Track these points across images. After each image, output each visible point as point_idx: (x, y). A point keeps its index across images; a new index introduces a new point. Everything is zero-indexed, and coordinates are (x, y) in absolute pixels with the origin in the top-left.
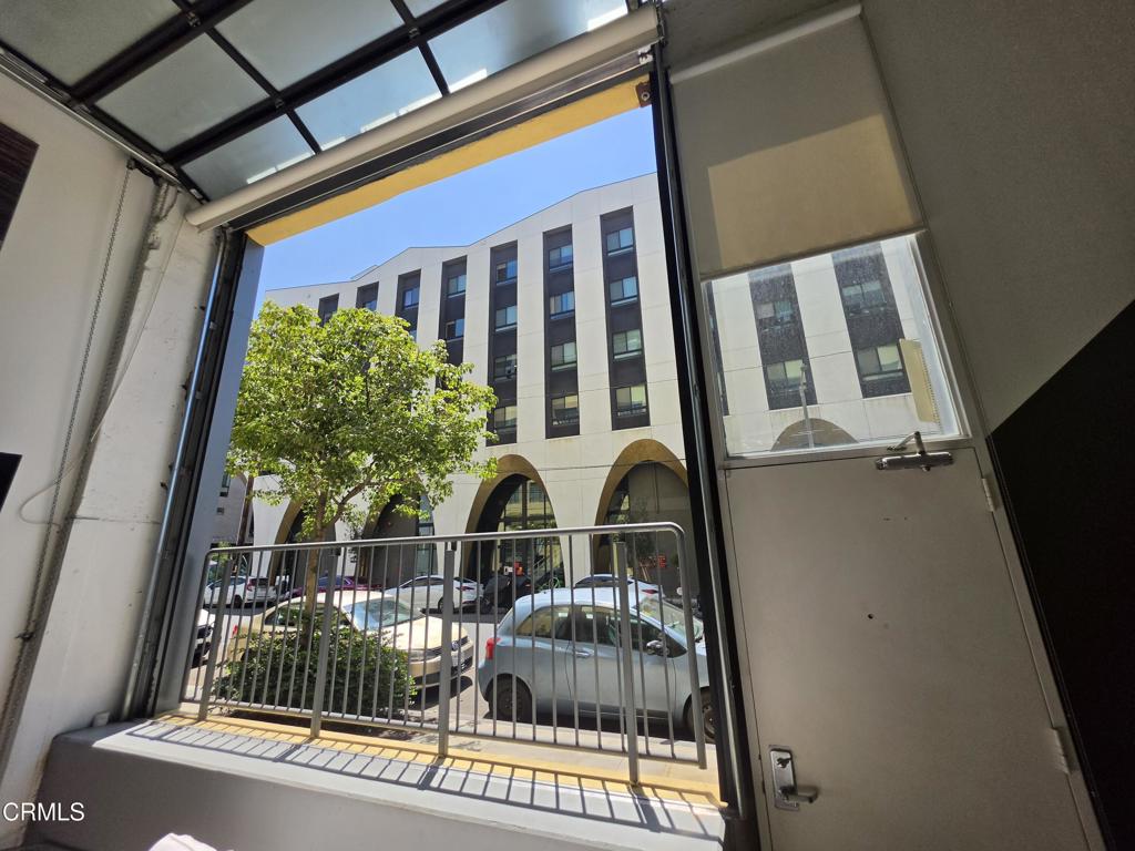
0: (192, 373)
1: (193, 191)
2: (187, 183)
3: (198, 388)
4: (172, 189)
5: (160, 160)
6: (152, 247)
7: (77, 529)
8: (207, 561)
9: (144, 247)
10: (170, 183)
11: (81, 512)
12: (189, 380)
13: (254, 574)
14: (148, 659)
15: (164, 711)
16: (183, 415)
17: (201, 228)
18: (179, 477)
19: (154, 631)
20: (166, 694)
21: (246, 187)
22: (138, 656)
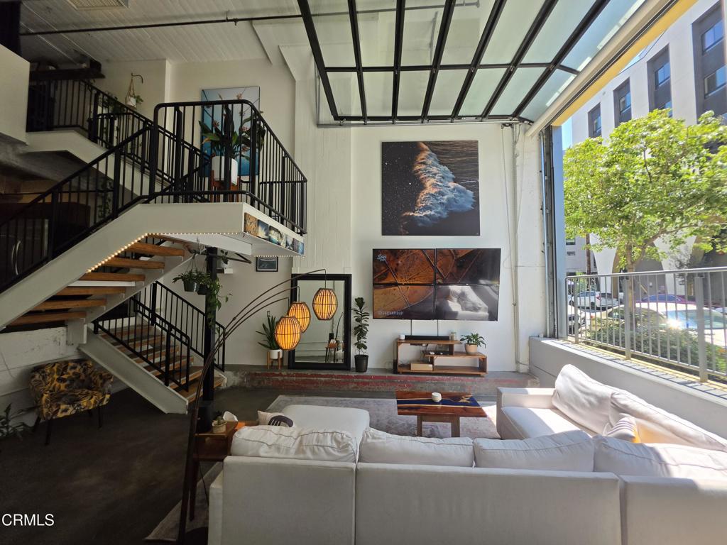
0: (543, 203)
1: (525, 122)
2: (522, 120)
3: (547, 208)
4: (518, 125)
5: (511, 118)
6: (516, 156)
7: (519, 270)
8: (566, 282)
9: (514, 157)
10: (516, 124)
11: (519, 264)
12: (542, 206)
13: (603, 290)
14: (552, 319)
15: (562, 338)
16: (543, 221)
17: (532, 136)
18: (548, 247)
19: (551, 308)
20: (561, 333)
21: (548, 108)
22: (548, 316)
